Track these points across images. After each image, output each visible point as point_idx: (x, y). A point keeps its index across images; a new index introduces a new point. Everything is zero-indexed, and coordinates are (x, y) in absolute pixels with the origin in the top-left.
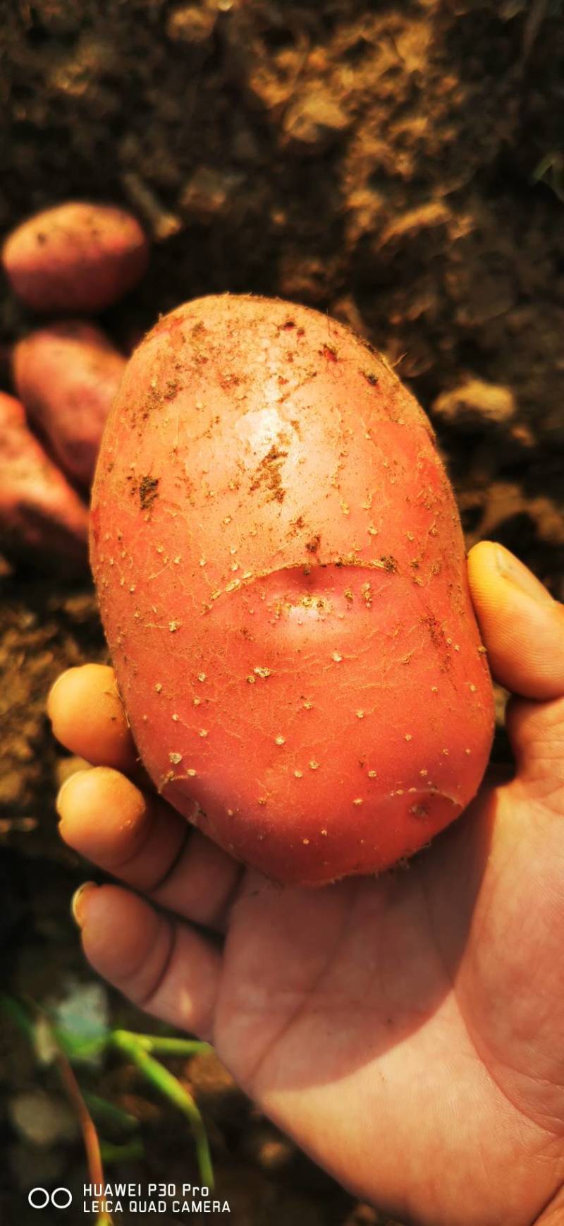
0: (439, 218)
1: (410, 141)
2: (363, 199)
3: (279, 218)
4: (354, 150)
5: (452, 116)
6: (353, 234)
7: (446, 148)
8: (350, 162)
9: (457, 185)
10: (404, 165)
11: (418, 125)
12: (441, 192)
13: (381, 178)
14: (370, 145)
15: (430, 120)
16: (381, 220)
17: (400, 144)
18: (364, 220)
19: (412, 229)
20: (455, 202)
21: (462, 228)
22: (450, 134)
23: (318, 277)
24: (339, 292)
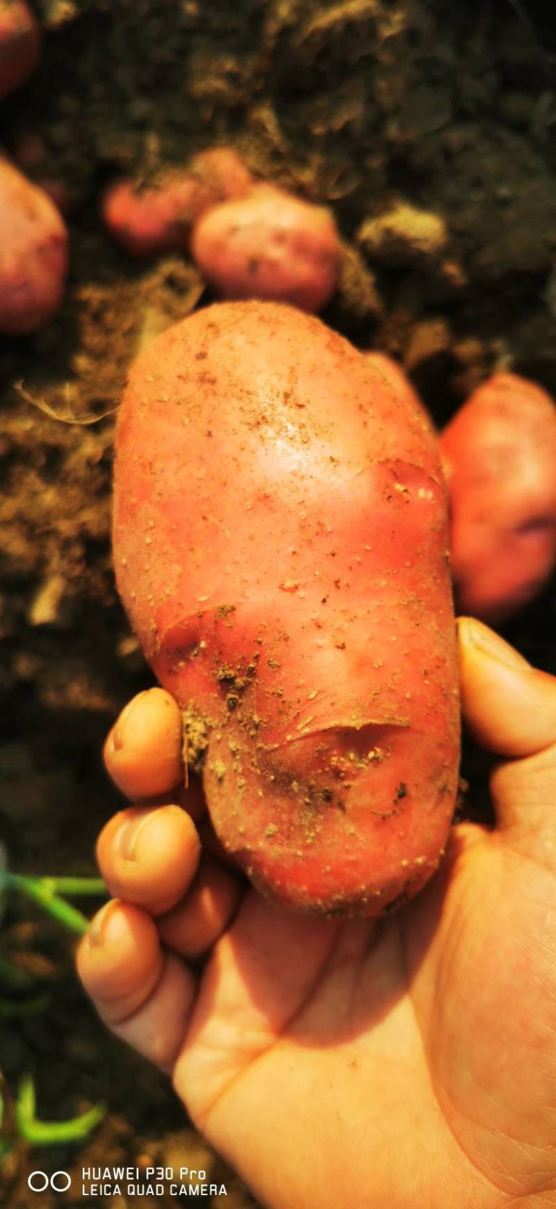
3: (191, 8)
6: (272, 27)
16: (303, 11)
18: (283, 12)
19: (338, 23)
21: (395, 25)
23: (232, 78)
24: (258, 97)
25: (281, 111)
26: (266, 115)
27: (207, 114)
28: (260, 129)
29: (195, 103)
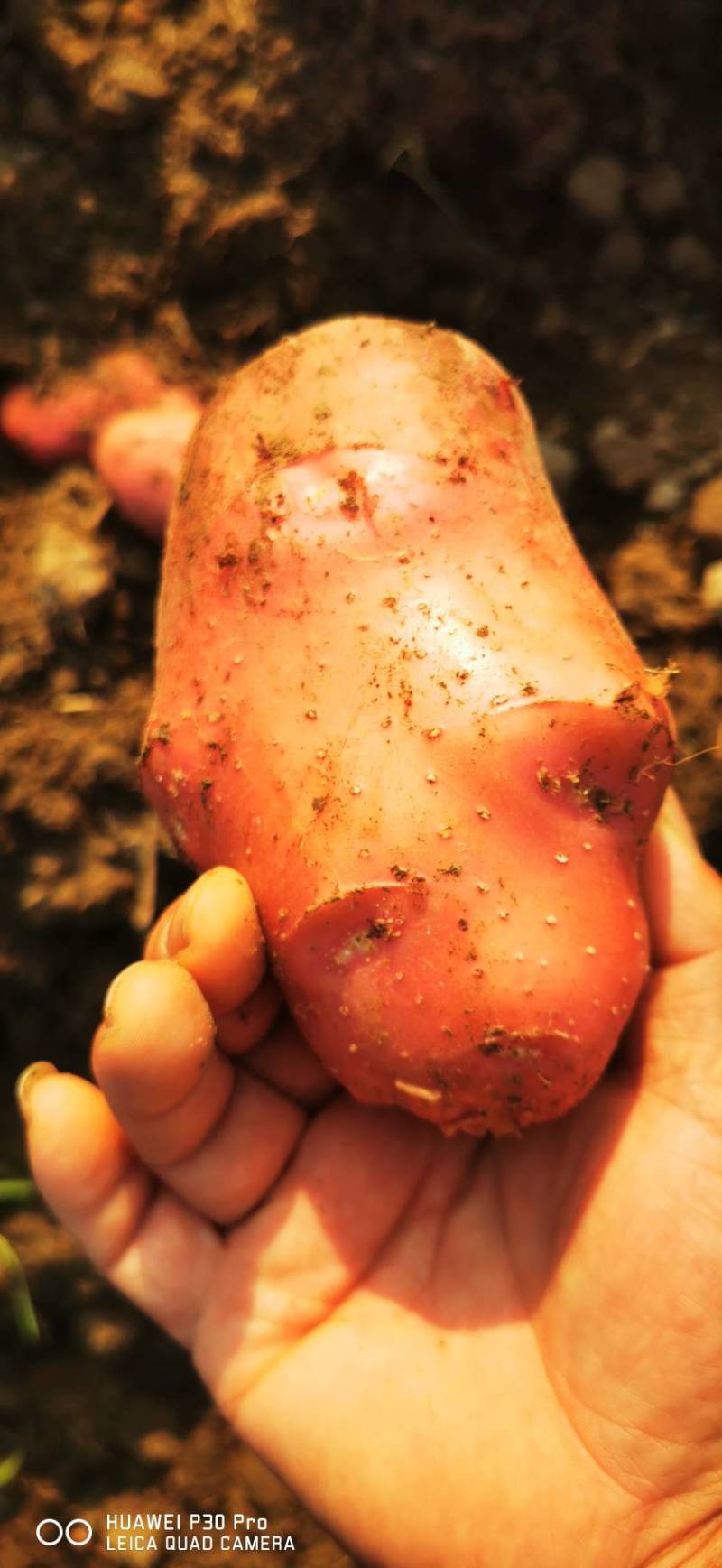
0: (272, 211)
1: (238, 117)
2: (184, 184)
3: (87, 204)
4: (175, 124)
5: (286, 87)
6: (174, 227)
7: (281, 126)
8: (167, 139)
9: (296, 171)
10: (231, 143)
11: (246, 96)
12: (276, 179)
13: (204, 158)
14: (193, 118)
15: (260, 92)
16: (205, 209)
17: (228, 117)
18: (184, 210)
19: (241, 223)
20: (295, 191)
21: (303, 222)
22: (284, 109)
23: (136, 278)
24: (164, 297)
25: (191, 313)
26: (173, 317)
27: (111, 317)
28: (167, 333)
29: (96, 304)
